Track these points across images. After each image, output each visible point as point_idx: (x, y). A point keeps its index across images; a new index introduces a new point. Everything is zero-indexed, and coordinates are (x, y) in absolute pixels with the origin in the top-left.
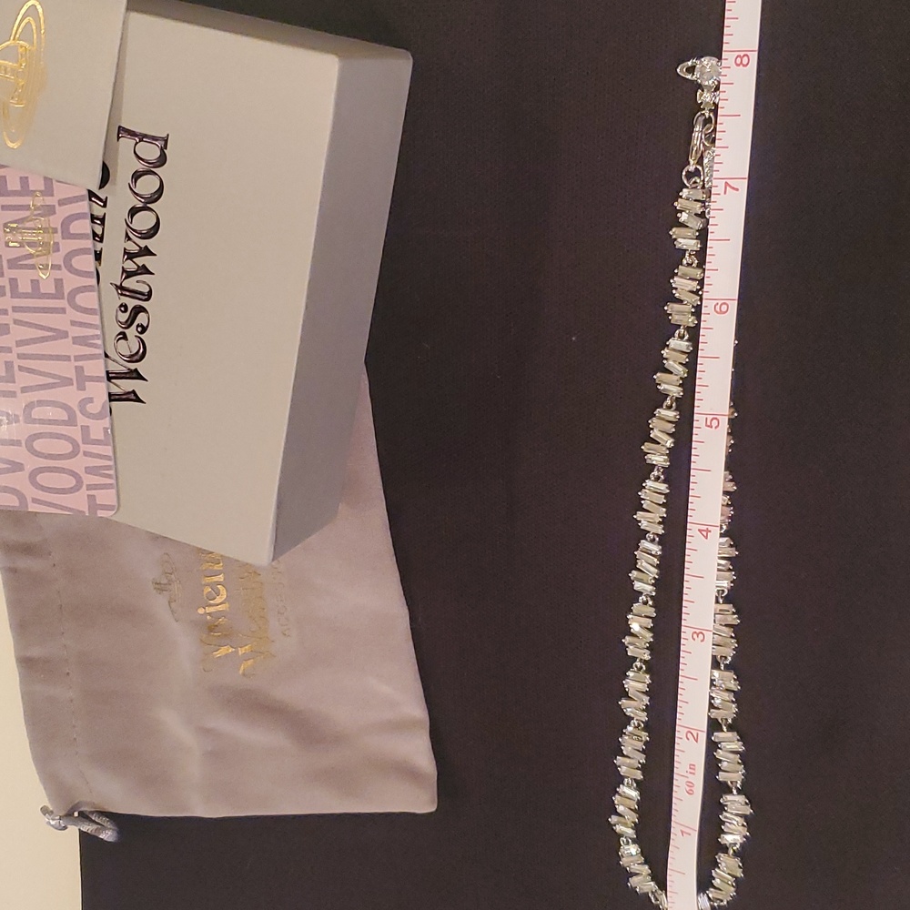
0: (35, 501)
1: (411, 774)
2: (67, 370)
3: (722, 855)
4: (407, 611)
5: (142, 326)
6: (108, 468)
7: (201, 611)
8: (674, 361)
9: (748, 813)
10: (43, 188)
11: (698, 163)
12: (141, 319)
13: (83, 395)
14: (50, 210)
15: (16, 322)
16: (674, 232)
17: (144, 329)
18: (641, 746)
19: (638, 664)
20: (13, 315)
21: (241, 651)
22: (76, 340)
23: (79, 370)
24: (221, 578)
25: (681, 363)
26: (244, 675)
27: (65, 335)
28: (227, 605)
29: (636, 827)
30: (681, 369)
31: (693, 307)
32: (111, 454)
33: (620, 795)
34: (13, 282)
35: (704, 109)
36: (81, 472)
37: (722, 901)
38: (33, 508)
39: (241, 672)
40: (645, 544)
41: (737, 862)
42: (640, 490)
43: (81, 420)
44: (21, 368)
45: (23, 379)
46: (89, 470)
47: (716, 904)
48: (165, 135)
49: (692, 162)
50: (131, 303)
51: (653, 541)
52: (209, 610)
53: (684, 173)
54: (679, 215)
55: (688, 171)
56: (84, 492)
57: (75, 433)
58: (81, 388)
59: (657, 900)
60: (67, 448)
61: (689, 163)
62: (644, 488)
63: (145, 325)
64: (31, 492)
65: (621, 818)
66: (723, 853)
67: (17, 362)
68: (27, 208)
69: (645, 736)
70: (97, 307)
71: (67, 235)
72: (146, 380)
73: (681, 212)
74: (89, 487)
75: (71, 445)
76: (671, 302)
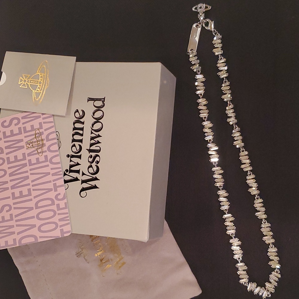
0: (40, 237)
2: (50, 186)
5: (98, 161)
6: (67, 217)
7: (96, 255)
10: (39, 127)
12: (97, 159)
13: (57, 193)
15: (31, 174)
17: (98, 162)
20: (30, 172)
22: (53, 175)
23: (55, 185)
27: (49, 173)
32: (68, 212)
34: (30, 161)
36: (57, 221)
38: (40, 240)
43: (56, 202)
44: (33, 190)
45: (34, 193)
46: (60, 220)
48: (104, 98)
50: (94, 154)
56: (59, 228)
57: (54, 207)
58: (56, 190)
60: (52, 214)
63: (99, 161)
64: (38, 234)
67: (32, 188)
71: (48, 140)
72: (100, 180)
74: (61, 226)
75: (52, 212)
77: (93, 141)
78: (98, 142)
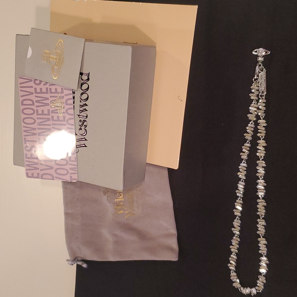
1: (172, 249)
3: (260, 276)
4: (172, 202)
5: (85, 125)
6: (76, 168)
7: (116, 200)
8: (250, 130)
9: (268, 263)
10: (61, 91)
11: (257, 77)
12: (85, 123)
14: (63, 97)
15: (53, 128)
16: (250, 95)
17: (86, 126)
18: (237, 242)
19: (237, 217)
20: (52, 126)
21: (126, 212)
25: (251, 131)
26: (126, 219)
28: (123, 199)
29: (236, 267)
30: (251, 132)
31: (255, 115)
32: (76, 164)
33: (231, 257)
34: (52, 117)
35: (259, 62)
37: (260, 291)
39: (125, 218)
40: (240, 182)
41: (264, 278)
42: (239, 166)
46: (70, 169)
47: (258, 291)
48: (89, 73)
49: (256, 76)
50: (82, 120)
51: (242, 181)
52: (118, 200)
53: (253, 79)
54: (252, 90)
55: (255, 79)
56: (69, 175)
57: (67, 158)
59: (241, 290)
61: (255, 76)
62: (240, 165)
64: (55, 175)
65: (231, 265)
66: (260, 275)
68: (56, 97)
69: (239, 240)
70: (74, 124)
71: (67, 104)
72: (87, 141)
73: (252, 89)
75: (66, 162)
76: (249, 114)
77: (82, 109)
78: (86, 105)
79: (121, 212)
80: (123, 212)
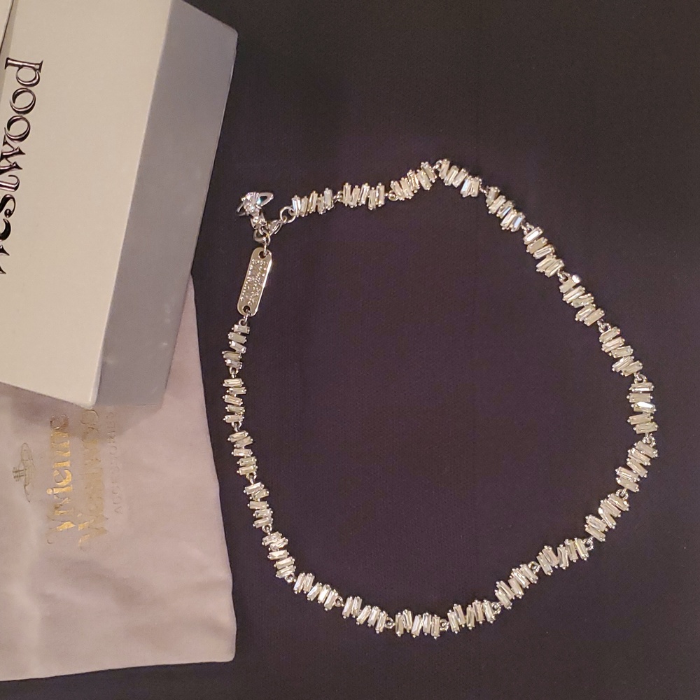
1: (214, 629)
4: (218, 484)
7: (50, 492)
17: (9, 214)
21: (80, 527)
24: (67, 464)
26: (81, 548)
28: (71, 488)
39: (79, 545)
48: (40, 62)
52: (56, 491)
63: (12, 210)
72: (8, 255)
79: (67, 525)
80: (72, 526)
